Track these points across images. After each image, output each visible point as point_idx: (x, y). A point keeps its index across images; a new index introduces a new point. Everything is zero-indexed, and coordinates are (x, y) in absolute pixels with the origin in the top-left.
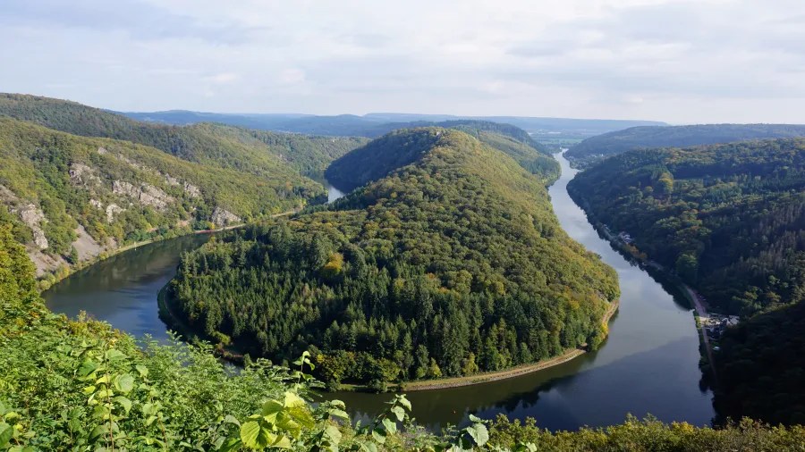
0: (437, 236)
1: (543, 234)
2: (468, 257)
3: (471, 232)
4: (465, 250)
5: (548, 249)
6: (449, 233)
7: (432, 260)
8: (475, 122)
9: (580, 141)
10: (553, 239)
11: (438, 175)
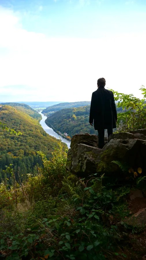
0: (8, 140)
1: (43, 135)
2: (21, 145)
3: (20, 137)
4: (20, 143)
5: (46, 139)
6: (13, 138)
7: (8, 148)
8: (12, 103)
9: (45, 108)
10: (47, 136)
11: (4, 120)
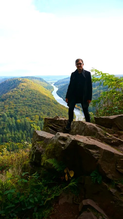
0: (26, 107)
1: (55, 104)
2: (36, 112)
3: (36, 105)
4: (35, 110)
5: (58, 107)
6: (30, 106)
7: (27, 113)
8: (30, 77)
9: (57, 81)
10: (58, 105)
11: (23, 90)
